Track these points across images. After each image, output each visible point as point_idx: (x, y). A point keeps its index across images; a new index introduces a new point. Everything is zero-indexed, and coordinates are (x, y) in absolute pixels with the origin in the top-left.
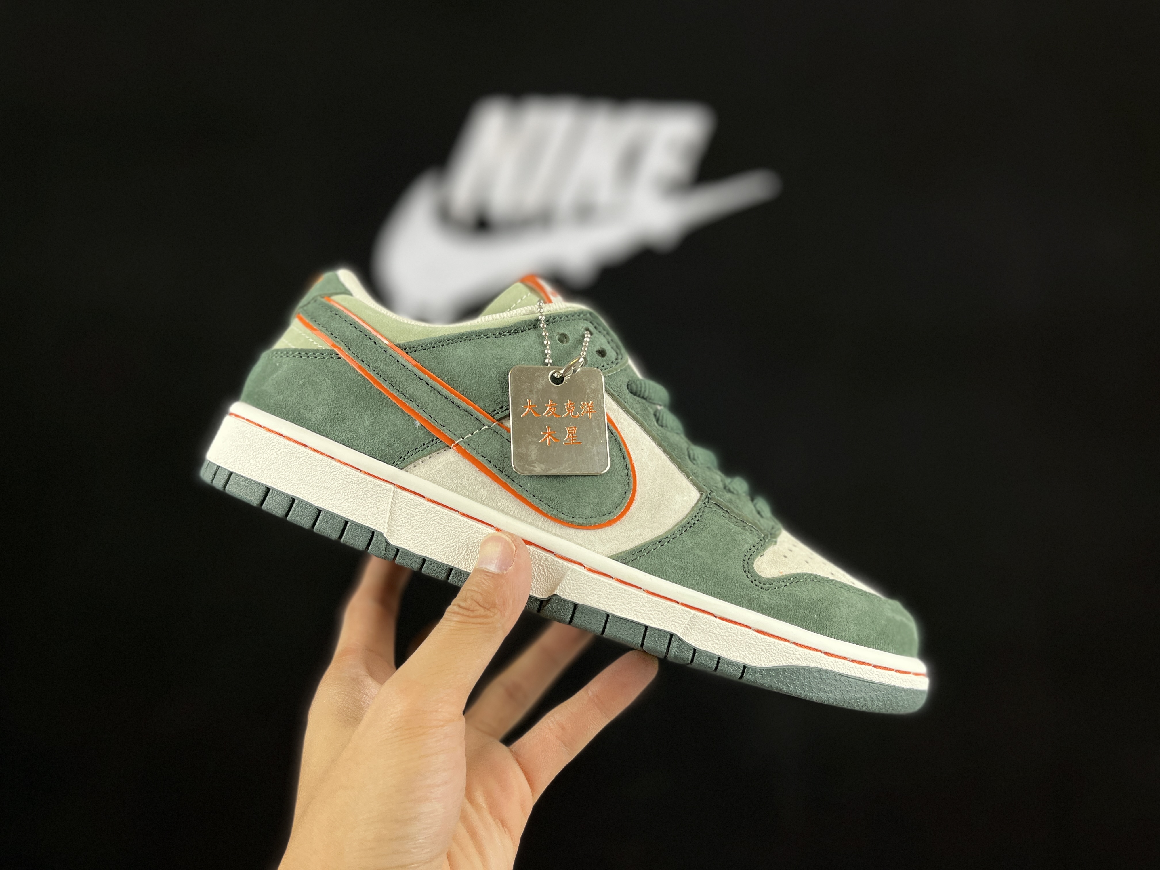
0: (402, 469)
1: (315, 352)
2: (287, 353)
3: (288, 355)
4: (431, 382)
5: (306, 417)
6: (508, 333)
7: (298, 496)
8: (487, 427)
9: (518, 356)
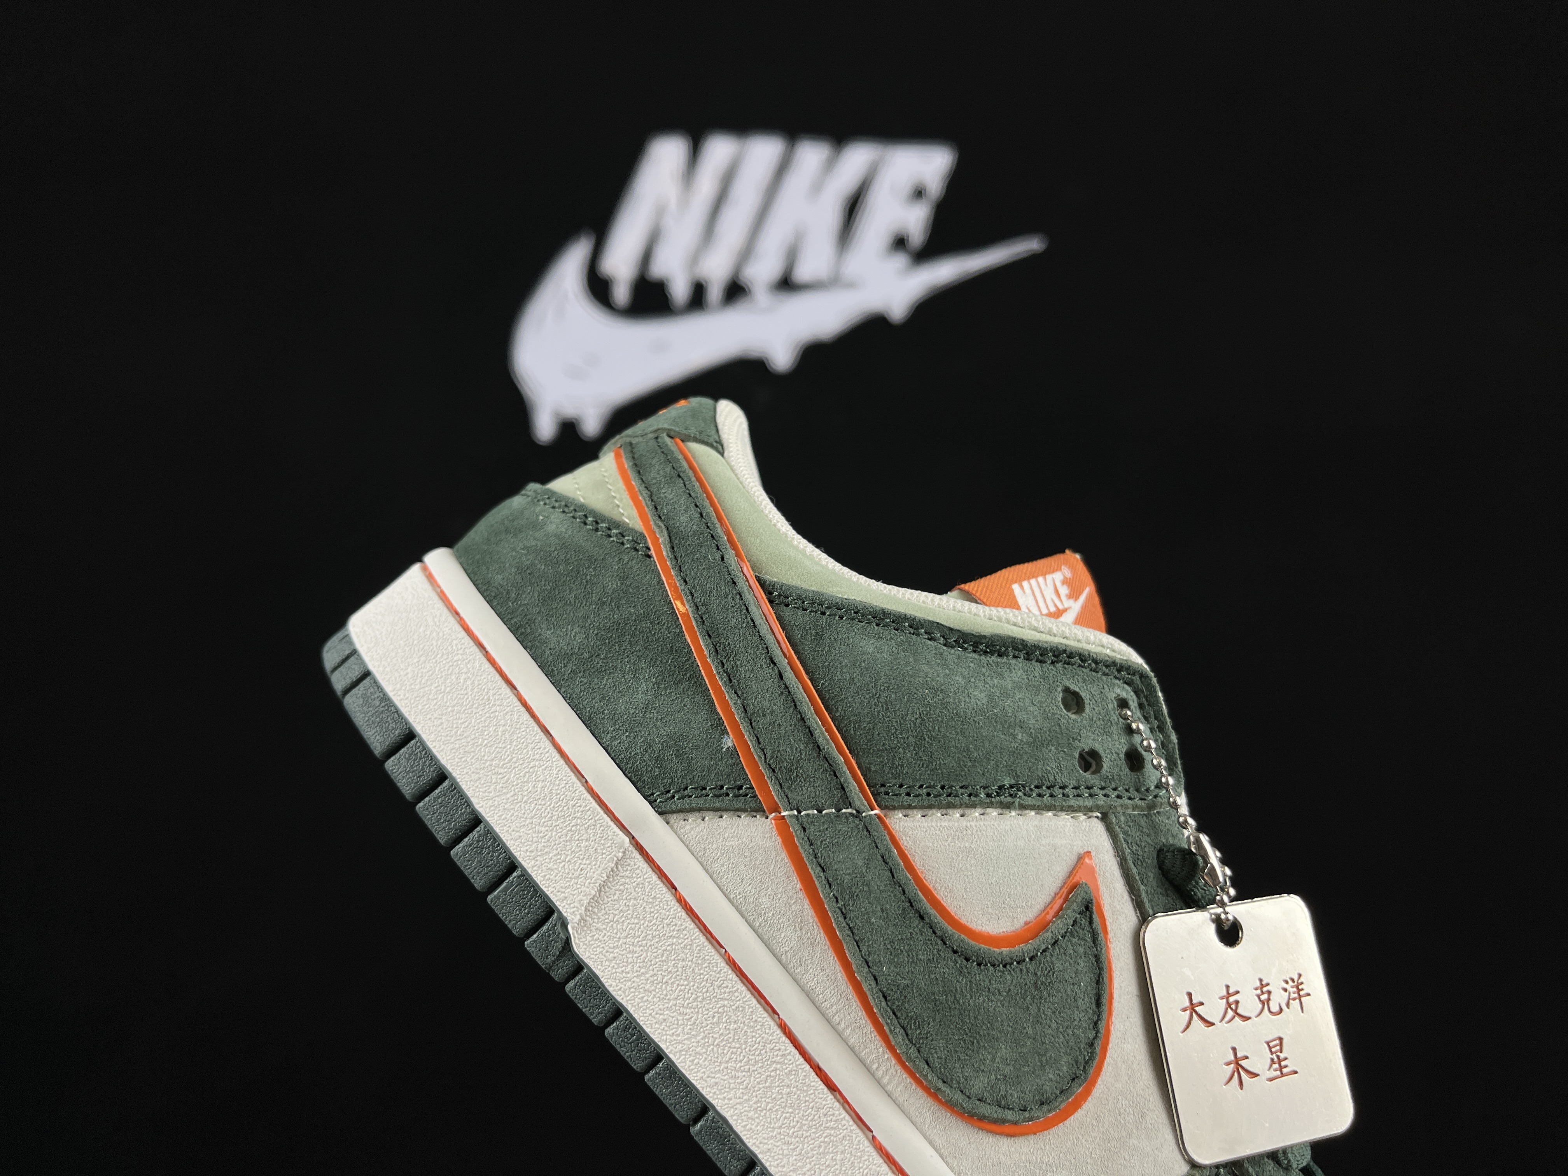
0: (660, 813)
1: (614, 524)
2: (566, 506)
3: (566, 510)
4: (789, 675)
5: (540, 635)
6: (971, 648)
7: (454, 774)
8: (854, 812)
9: (973, 700)
